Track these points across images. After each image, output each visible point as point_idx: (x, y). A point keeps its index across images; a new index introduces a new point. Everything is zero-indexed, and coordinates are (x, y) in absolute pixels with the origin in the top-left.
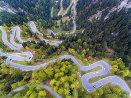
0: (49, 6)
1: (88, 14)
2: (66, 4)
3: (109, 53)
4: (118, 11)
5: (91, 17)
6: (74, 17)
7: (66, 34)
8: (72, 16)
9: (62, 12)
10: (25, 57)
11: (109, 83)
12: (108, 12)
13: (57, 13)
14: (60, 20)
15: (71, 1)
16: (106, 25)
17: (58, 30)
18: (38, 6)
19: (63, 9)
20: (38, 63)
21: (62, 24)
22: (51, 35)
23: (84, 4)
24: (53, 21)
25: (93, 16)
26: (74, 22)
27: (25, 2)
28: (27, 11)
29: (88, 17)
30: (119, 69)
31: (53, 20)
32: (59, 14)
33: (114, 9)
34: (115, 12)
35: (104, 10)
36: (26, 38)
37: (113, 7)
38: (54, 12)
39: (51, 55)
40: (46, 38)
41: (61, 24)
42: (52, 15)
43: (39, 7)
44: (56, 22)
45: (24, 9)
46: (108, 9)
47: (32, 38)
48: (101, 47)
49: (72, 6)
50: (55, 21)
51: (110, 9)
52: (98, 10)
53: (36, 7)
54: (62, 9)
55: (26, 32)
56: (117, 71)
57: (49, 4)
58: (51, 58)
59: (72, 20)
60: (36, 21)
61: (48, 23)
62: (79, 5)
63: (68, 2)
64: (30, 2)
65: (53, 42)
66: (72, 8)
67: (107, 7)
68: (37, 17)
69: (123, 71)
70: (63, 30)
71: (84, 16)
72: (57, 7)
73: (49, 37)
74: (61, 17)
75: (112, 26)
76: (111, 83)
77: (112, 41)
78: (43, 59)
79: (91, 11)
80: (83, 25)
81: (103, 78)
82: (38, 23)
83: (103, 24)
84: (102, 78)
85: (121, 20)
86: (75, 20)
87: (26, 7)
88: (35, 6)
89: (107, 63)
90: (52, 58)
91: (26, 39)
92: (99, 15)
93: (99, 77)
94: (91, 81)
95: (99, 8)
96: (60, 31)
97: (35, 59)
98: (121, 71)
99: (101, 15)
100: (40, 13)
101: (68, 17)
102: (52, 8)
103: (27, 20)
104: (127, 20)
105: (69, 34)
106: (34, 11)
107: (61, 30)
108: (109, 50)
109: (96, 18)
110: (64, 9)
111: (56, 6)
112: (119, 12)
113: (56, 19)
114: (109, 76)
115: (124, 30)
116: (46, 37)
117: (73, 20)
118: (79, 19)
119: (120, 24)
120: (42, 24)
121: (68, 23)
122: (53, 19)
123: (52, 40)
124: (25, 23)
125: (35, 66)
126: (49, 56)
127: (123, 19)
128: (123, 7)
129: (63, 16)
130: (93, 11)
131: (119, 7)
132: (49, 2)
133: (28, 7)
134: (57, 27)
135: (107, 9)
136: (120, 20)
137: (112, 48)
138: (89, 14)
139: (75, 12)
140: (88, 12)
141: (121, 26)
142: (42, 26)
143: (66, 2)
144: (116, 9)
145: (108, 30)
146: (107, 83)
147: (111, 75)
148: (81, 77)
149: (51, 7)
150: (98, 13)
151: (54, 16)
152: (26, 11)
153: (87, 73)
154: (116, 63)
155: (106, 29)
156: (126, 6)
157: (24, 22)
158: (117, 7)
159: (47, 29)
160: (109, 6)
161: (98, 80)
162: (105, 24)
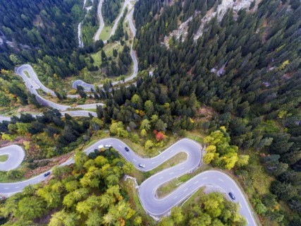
0: (70, 21)
1: (158, 30)
2: (111, 13)
3: (203, 116)
4: (218, 18)
5: (166, 37)
6: (131, 42)
7: (114, 83)
8: (127, 39)
9: (103, 32)
10: (4, 161)
11: (201, 190)
12: (201, 23)
13: (93, 35)
14: (100, 52)
15: (121, 4)
16: (197, 53)
17: (98, 77)
18: (41, 25)
19: (106, 26)
20: (38, 169)
21: (106, 60)
22: (77, 93)
23: (149, 9)
24: (81, 57)
25: (171, 35)
26: (133, 54)
27: (5, 17)
28: (13, 39)
29: (160, 39)
30: (218, 154)
31: (83, 54)
32: (97, 38)
33: (210, 15)
34: (214, 20)
35: (191, 18)
36: (11, 108)
37: (208, 10)
38: (83, 35)
39: (72, 144)
40: (65, 100)
41: (103, 60)
42: (80, 43)
43: (44, 28)
44: (91, 57)
45: (4, 37)
46: (198, 15)
47: (27, 107)
48: (185, 107)
49: (124, 16)
50: (86, 57)
51: (203, 15)
52: (178, 20)
53: (36, 27)
54: (102, 24)
55: (10, 95)
56: (215, 158)
57: (69, 15)
58: (71, 150)
59: (127, 49)
60: (36, 62)
61: (68, 63)
62: (140, 11)
63: (114, 6)
64: (17, 17)
65: (81, 109)
66: (125, 21)
67: (196, 12)
68: (40, 51)
69: (225, 158)
70: (109, 75)
71: (151, 37)
72: (90, 23)
73: (72, 97)
74: (100, 45)
75: (209, 53)
76: (205, 187)
77: (209, 89)
78: (51, 157)
79: (165, 24)
80: (151, 57)
81: (189, 179)
82: (43, 68)
83: (192, 52)
84: (185, 181)
85: (226, 38)
86: (135, 48)
87: (9, 29)
88: (32, 26)
89: (197, 141)
90: (73, 152)
91: (11, 112)
92: (183, 32)
93: (179, 179)
94: (162, 192)
95: (179, 16)
96: (102, 78)
97: (32, 161)
98: (221, 158)
99: (187, 29)
100: (50, 41)
101: (119, 43)
102: (79, 26)
103: (11, 62)
104: (237, 37)
105: (121, 82)
106: (33, 38)
107: (104, 77)
108: (203, 110)
109: (178, 37)
110: (108, 23)
111: (88, 20)
112: (221, 20)
113: (91, 50)
114: (201, 171)
115: (233, 60)
116: (65, 98)
117: (129, 49)
118: (141, 45)
119: (224, 48)
120: (52, 68)
121: (118, 56)
122: (83, 52)
123: (79, 104)
124: (7, 72)
125: (29, 180)
126: (66, 148)
127: (230, 36)
128: (229, 10)
129: (105, 42)
130: (169, 24)
131: (219, 10)
132: (69, 11)
133: (13, 29)
134: (93, 69)
135: (196, 15)
136: (224, 37)
137: (208, 104)
138: (161, 32)
139: (132, 29)
140: (159, 28)
141: (227, 52)
142: (54, 72)
143: (110, 8)
144: (214, 14)
145: (202, 65)
146: (196, 189)
147: (205, 170)
148: (137, 187)
149: (77, 21)
150: (181, 27)
151: (84, 44)
152: (11, 41)
153: (153, 174)
154: (213, 139)
155: (199, 62)
156: (234, 6)
157: (3, 70)
158: (215, 10)
159: (69, 78)
160: (200, 9)
161: (176, 187)
162: (195, 50)
